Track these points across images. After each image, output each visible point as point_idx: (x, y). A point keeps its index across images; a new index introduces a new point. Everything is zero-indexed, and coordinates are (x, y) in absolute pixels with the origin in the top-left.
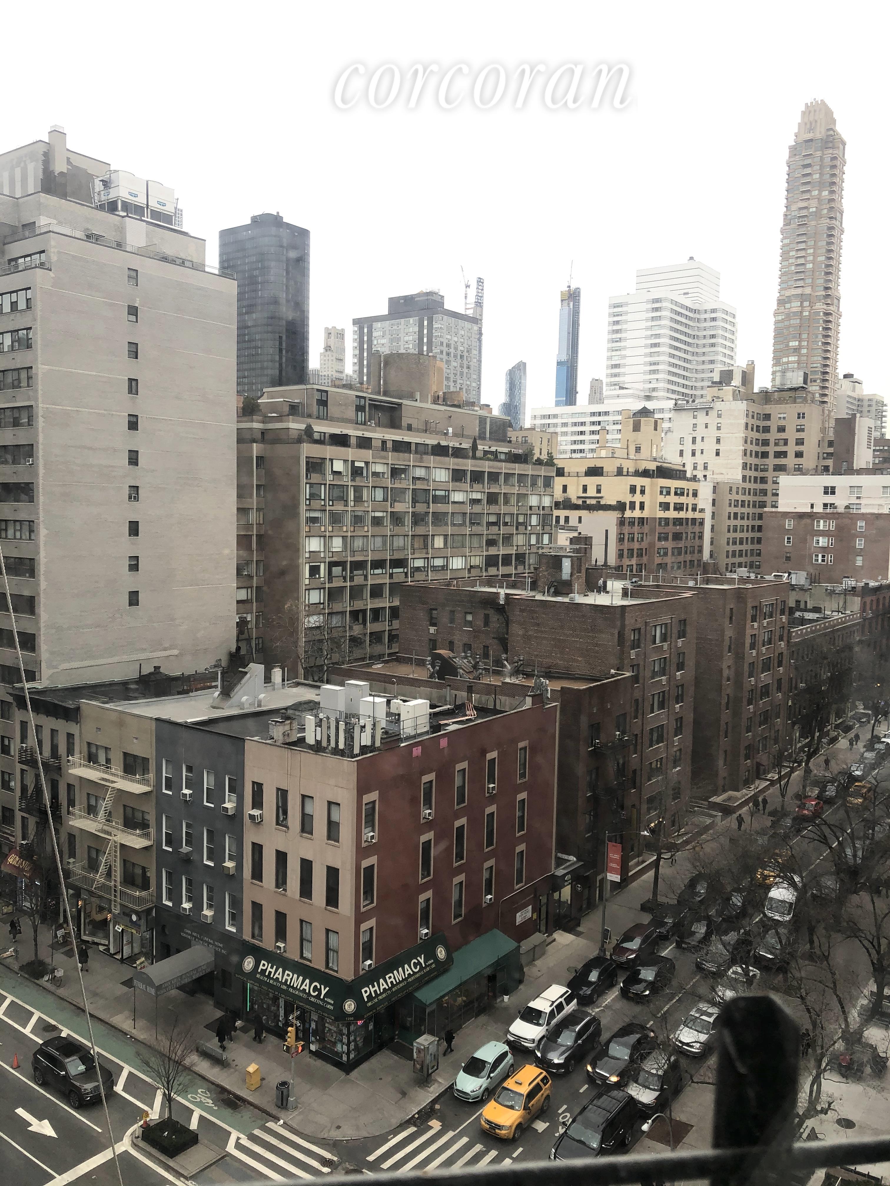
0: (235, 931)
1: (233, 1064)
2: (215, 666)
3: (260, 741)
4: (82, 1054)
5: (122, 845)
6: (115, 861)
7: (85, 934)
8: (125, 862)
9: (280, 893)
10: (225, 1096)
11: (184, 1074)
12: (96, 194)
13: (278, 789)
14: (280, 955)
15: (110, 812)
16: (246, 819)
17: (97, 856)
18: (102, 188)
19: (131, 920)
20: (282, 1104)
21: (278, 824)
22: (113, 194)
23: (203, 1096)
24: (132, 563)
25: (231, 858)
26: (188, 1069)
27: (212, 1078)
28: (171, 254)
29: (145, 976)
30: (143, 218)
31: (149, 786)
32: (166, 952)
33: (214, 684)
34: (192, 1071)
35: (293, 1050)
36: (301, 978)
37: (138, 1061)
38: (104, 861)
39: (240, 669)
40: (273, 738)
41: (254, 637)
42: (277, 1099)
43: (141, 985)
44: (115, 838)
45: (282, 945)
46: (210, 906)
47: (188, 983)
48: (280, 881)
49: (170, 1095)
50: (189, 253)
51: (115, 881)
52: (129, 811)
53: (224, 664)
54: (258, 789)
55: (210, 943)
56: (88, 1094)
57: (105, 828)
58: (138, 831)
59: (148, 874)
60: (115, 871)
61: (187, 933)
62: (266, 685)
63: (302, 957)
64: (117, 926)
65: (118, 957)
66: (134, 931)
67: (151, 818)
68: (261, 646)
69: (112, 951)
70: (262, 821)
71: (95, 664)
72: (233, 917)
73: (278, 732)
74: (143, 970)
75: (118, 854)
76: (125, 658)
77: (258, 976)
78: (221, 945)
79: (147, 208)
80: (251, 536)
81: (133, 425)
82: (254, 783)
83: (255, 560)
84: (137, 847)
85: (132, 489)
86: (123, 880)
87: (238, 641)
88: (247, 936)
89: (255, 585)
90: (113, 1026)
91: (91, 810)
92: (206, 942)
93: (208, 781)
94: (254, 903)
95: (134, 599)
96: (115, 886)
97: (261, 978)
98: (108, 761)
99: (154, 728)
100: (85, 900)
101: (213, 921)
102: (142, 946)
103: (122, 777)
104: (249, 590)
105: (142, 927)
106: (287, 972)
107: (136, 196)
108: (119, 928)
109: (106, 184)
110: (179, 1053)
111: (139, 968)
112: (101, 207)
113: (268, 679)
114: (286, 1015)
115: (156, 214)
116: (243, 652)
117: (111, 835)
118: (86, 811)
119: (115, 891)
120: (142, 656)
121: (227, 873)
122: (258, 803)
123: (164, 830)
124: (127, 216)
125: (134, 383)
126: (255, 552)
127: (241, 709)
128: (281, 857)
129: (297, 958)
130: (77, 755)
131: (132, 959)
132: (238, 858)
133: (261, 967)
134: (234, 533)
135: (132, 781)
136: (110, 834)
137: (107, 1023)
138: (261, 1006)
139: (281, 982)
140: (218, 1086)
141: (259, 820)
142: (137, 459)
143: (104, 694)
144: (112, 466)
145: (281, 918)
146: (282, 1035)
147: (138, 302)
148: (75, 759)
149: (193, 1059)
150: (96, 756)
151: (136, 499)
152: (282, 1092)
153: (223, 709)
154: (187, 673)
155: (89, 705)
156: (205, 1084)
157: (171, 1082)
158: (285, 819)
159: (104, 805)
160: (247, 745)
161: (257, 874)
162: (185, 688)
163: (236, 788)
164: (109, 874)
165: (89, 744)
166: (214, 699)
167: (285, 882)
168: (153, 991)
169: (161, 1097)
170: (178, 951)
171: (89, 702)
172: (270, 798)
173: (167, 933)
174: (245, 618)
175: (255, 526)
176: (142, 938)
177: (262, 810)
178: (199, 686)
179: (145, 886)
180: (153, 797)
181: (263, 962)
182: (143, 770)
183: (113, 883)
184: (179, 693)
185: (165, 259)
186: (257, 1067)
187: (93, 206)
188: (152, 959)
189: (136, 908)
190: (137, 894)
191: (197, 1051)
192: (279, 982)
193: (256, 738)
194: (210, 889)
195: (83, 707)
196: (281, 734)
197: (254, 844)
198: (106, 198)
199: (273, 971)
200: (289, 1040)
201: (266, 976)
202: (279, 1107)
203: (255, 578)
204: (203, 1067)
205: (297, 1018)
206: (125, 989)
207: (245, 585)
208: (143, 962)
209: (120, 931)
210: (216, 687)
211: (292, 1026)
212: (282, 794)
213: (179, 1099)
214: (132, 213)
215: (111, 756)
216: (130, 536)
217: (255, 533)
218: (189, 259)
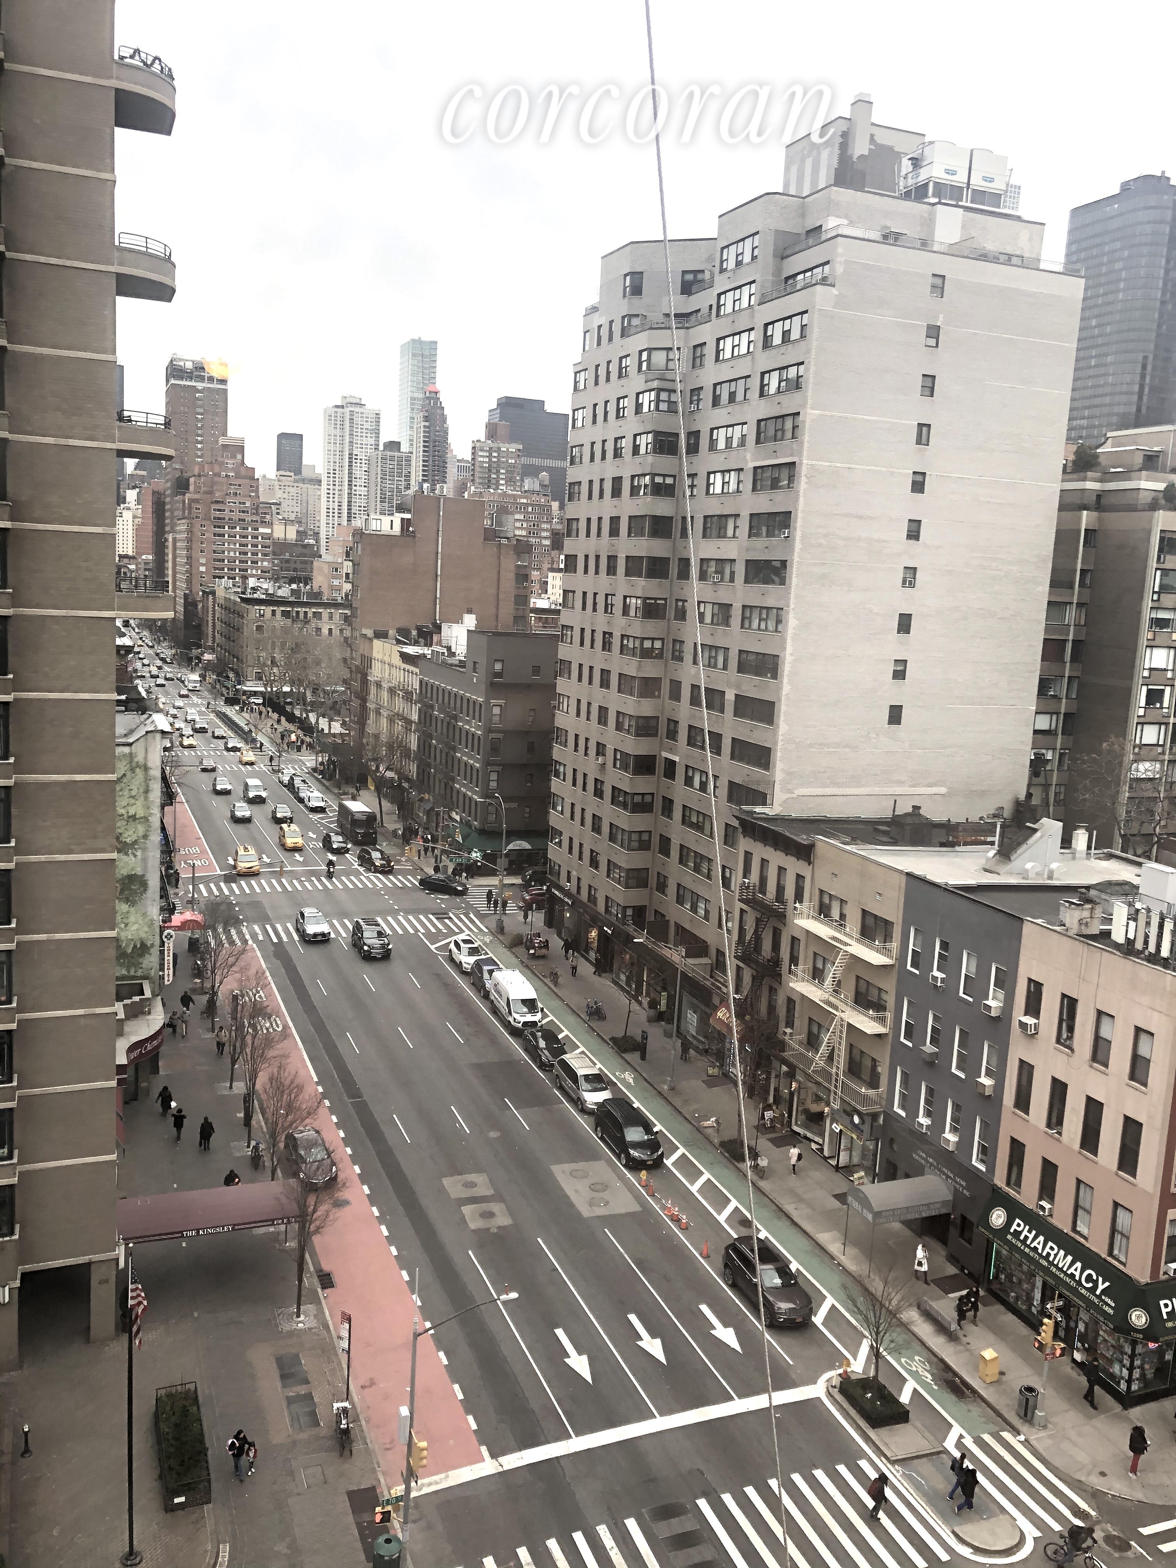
0: (984, 1170)
1: (965, 1340)
2: (995, 816)
3: (1045, 925)
4: (779, 1265)
5: (849, 1025)
6: (840, 1044)
7: (796, 1124)
8: (851, 1047)
9: (1051, 1136)
10: (949, 1376)
11: (898, 1329)
12: (902, 179)
13: (1064, 996)
14: (1043, 1218)
15: (839, 981)
16: (1015, 1025)
17: (819, 1032)
18: (911, 168)
19: (852, 1121)
20: (1026, 1415)
21: (1058, 1041)
22: (924, 174)
23: (918, 1364)
24: (898, 669)
25: (989, 1073)
26: (905, 1326)
27: (935, 1349)
28: (995, 249)
29: (862, 1195)
30: (960, 203)
31: (891, 957)
32: (891, 1173)
33: (989, 839)
34: (909, 1330)
35: (1048, 1351)
36: (1069, 1258)
37: (844, 1297)
38: (826, 1040)
39: (1028, 824)
40: (1064, 925)
41: (1054, 783)
42: (1020, 1405)
43: (856, 1205)
44: (842, 1015)
45: (1047, 1206)
46: (954, 1130)
47: (916, 1219)
48: (1054, 1120)
49: (878, 1350)
50: (1022, 245)
51: (838, 1068)
52: (863, 986)
53: (1007, 814)
54: (1035, 991)
55: (950, 1177)
56: (781, 1314)
57: (832, 999)
58: (871, 1012)
59: (879, 1069)
60: (839, 1056)
61: (921, 1157)
62: (1063, 851)
63: (1074, 1229)
64: (834, 1125)
65: (833, 1162)
66: (855, 1137)
67: (890, 1000)
68: (1062, 797)
69: (826, 1153)
70: (1037, 1033)
71: (839, 793)
72: (983, 1150)
73: (1072, 917)
74: (861, 1187)
75: (844, 1035)
76: (877, 790)
77: (1009, 1237)
78: (964, 1184)
79: (968, 188)
80: (1065, 641)
81: (918, 486)
82: (1030, 980)
83: (1067, 675)
84: (869, 1031)
85: (908, 571)
86: (847, 1071)
87: (1029, 785)
88: (1000, 1180)
89: (1063, 711)
90: (817, 1243)
91: (817, 975)
92: (944, 1174)
93: (967, 965)
94: (1014, 1141)
95: (895, 715)
96: (837, 1074)
97: (1014, 1241)
98: (842, 916)
99: (903, 885)
100: (799, 1082)
101: (957, 1148)
102: (863, 1156)
103: (858, 940)
104: (1054, 717)
105: (864, 1134)
106: (1050, 1244)
107: (954, 173)
108: (837, 1128)
109: (916, 162)
110: (894, 1302)
111: (856, 1183)
112: (907, 196)
113: (1066, 842)
114: (1043, 1301)
115: (979, 195)
116: (1035, 801)
117: (837, 1010)
118: (811, 974)
119: (836, 1080)
120: (899, 790)
121: (981, 1091)
122: (1033, 1007)
123: (904, 1018)
124: (940, 203)
125: (925, 429)
126: (1068, 665)
127: (1023, 878)
128: (1059, 1089)
129: (1067, 1230)
130: (806, 903)
131: (847, 1170)
132: (998, 1074)
133: (1014, 1227)
134: (1041, 637)
135: (871, 948)
136: (836, 1008)
137: (812, 1238)
138: (1009, 1277)
139: (1040, 1255)
140: (942, 1361)
141: (1033, 1032)
142: (919, 532)
143: (846, 832)
144: (886, 541)
145: (1049, 1170)
146: (1035, 1326)
147: (941, 319)
148: (804, 907)
149: (911, 1315)
150: (829, 907)
151: (912, 585)
152: (1027, 1400)
153: (999, 874)
154: (954, 820)
155: (824, 844)
156: (925, 1353)
157: (882, 1334)
158: (1070, 1038)
159: (832, 973)
160: (1027, 928)
161: (1023, 1102)
162: (951, 838)
163: (1005, 981)
164: (830, 1058)
165: (822, 892)
166: (988, 859)
167: (1060, 1122)
168: (870, 1217)
169: (868, 1349)
170: (907, 1176)
171: (826, 839)
172: (1050, 1006)
173: (895, 1149)
174: (1043, 755)
175: (1072, 628)
176: (864, 1148)
177: (1038, 1018)
178: (969, 839)
179: (874, 1083)
180: (895, 974)
181: (1017, 1221)
182: (886, 936)
183: (834, 1070)
184: (942, 845)
185: (984, 257)
186: (996, 1355)
187: (896, 195)
188: (875, 1177)
189: (859, 1107)
190: (863, 1090)
191: (919, 1307)
192: (1038, 1253)
193: (1039, 921)
194: (957, 1107)
195: (819, 845)
196: (1076, 922)
197: (1022, 1062)
198: (914, 181)
199: (1031, 1236)
200: (1043, 1334)
201: (1020, 1240)
202: (1021, 1418)
203: (1064, 701)
204: (924, 1330)
205: (1059, 1310)
206: (837, 1204)
207: (1049, 709)
208: (862, 1178)
209: (837, 1131)
210: (992, 843)
211: (1050, 1317)
212: (1069, 1005)
213: (889, 1358)
214: (946, 199)
215: (847, 911)
216: (898, 633)
217: (1071, 637)
218: (1018, 253)
